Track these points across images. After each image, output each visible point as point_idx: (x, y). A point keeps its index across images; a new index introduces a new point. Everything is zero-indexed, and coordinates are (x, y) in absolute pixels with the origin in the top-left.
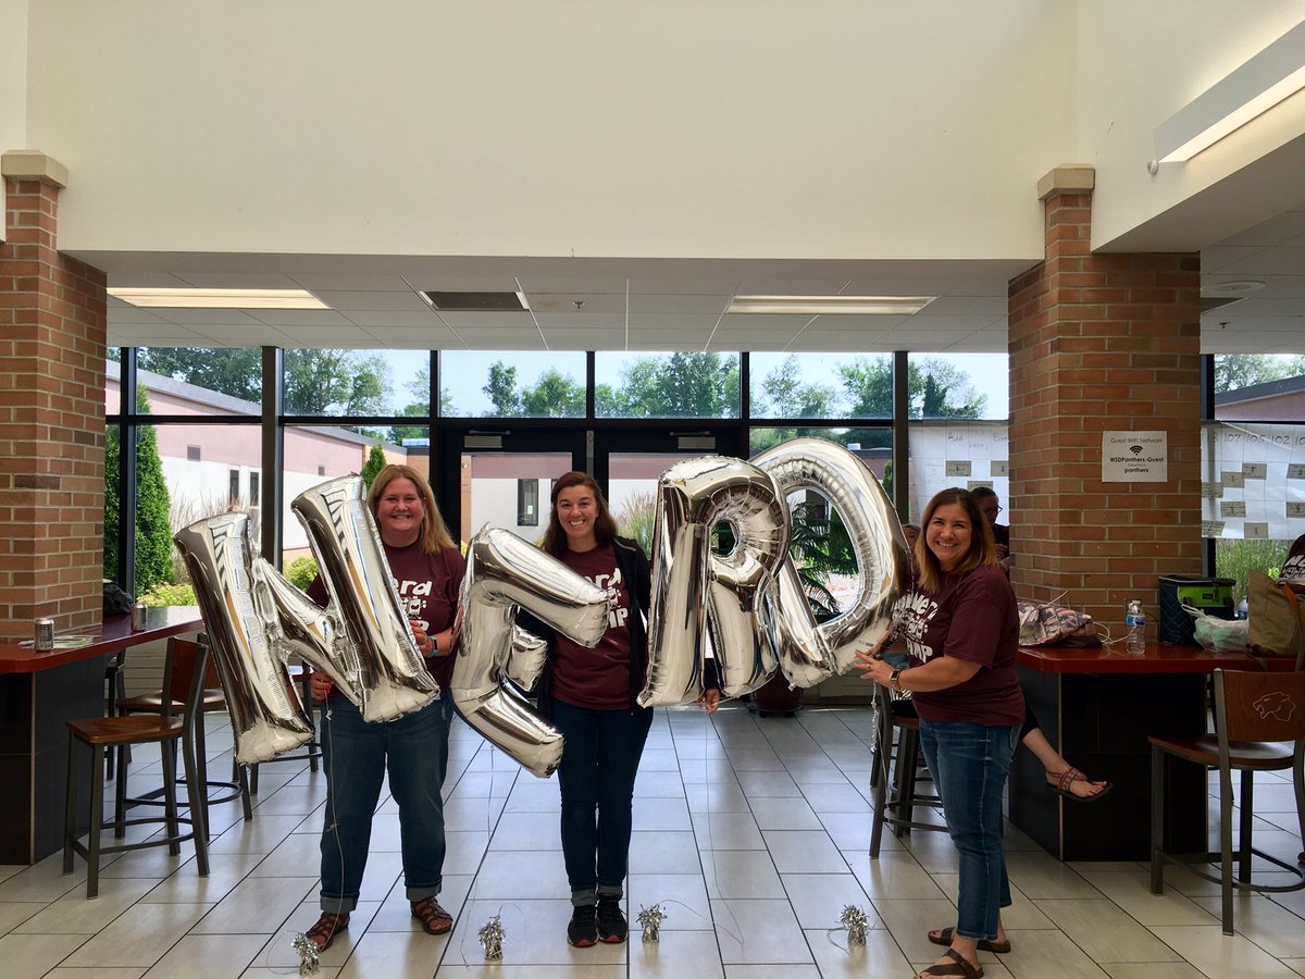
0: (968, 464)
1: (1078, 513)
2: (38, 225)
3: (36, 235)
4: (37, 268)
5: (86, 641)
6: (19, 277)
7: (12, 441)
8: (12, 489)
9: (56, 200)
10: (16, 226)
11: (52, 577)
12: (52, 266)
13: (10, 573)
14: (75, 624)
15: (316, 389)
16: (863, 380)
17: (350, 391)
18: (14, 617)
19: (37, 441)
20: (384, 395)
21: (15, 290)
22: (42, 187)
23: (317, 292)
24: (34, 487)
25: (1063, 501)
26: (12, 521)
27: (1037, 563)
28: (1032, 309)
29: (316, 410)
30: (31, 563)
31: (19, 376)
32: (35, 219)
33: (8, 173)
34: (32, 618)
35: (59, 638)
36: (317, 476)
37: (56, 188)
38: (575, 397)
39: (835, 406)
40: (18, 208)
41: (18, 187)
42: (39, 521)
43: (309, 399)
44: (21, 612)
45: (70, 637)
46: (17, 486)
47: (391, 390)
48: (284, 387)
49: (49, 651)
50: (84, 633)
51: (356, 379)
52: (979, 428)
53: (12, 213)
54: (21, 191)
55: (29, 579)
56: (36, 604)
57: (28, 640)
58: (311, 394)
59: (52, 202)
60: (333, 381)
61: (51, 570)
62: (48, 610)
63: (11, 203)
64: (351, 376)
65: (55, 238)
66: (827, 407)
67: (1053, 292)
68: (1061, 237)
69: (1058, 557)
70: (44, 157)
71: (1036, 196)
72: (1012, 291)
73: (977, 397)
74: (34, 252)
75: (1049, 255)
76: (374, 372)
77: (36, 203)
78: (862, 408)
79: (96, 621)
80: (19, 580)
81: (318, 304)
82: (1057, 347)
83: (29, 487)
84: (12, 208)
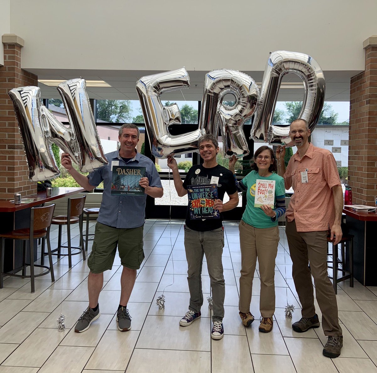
0: (332, 141)
1: (374, 163)
2: (14, 60)
3: (14, 63)
4: (14, 75)
5: (31, 201)
6: (8, 78)
7: (7, 133)
8: (7, 149)
9: (20, 51)
10: (7, 60)
11: (20, 179)
12: (19, 74)
13: (7, 177)
14: (28, 194)
15: (107, 110)
16: (294, 108)
17: (118, 111)
18: (8, 192)
19: (15, 133)
20: (130, 112)
21: (7, 82)
22: (16, 47)
23: (107, 81)
24: (14, 149)
25: (369, 158)
26: (7, 160)
27: (358, 180)
28: (359, 89)
29: (107, 117)
30: (13, 174)
31: (9, 111)
32: (13, 58)
33: (4, 42)
34: (14, 192)
35: (23, 199)
36: (108, 140)
37: (20, 47)
38: (194, 113)
39: (284, 117)
40: (8, 54)
41: (7, 47)
42: (16, 160)
43: (105, 114)
44: (10, 191)
45: (26, 199)
46: (9, 148)
47: (132, 110)
48: (97, 109)
49: (19, 204)
50: (31, 197)
51: (120, 107)
52: (337, 128)
53: (6, 56)
54: (9, 48)
55: (13, 180)
56: (15, 188)
57: (12, 200)
58: (106, 112)
59: (19, 52)
60: (113, 107)
61: (20, 176)
62: (19, 190)
63: (5, 52)
64: (119, 105)
65: (20, 64)
66: (281, 117)
67: (368, 82)
68: (371, 62)
69: (366, 178)
70: (16, 36)
71: (362, 47)
72: (352, 82)
73: (335, 114)
74: (13, 69)
75: (367, 68)
76: (126, 104)
77: (14, 52)
78: (293, 117)
79: (35, 193)
80: (10, 180)
81: (108, 85)
82: (368, 102)
83: (13, 149)
84: (6, 54)
